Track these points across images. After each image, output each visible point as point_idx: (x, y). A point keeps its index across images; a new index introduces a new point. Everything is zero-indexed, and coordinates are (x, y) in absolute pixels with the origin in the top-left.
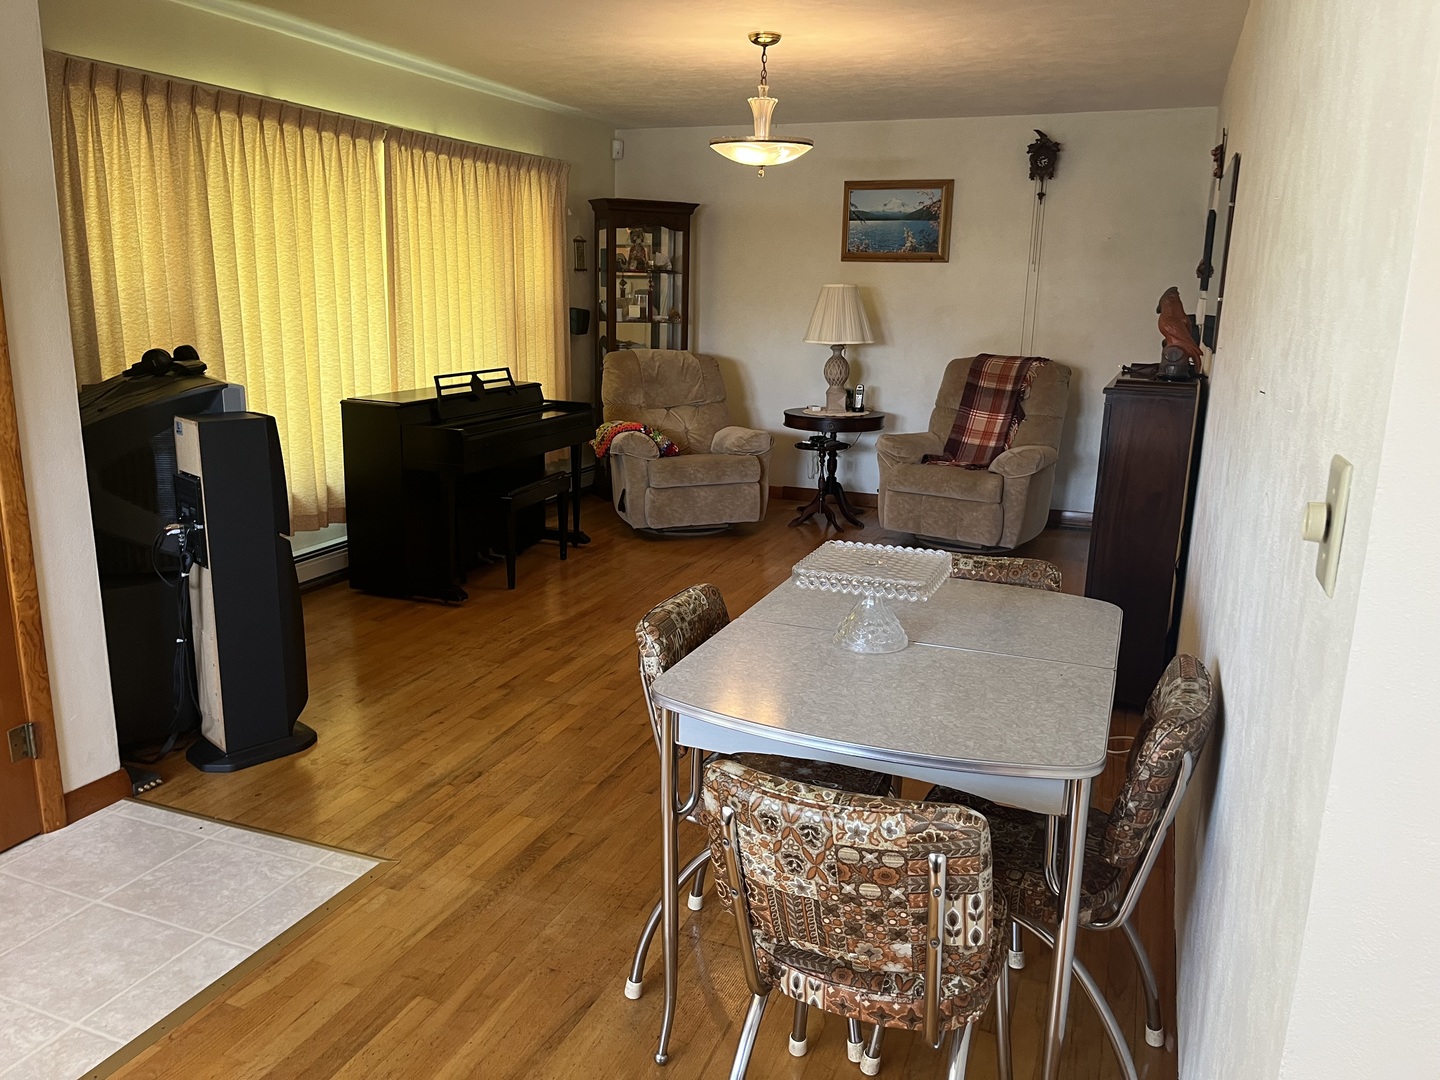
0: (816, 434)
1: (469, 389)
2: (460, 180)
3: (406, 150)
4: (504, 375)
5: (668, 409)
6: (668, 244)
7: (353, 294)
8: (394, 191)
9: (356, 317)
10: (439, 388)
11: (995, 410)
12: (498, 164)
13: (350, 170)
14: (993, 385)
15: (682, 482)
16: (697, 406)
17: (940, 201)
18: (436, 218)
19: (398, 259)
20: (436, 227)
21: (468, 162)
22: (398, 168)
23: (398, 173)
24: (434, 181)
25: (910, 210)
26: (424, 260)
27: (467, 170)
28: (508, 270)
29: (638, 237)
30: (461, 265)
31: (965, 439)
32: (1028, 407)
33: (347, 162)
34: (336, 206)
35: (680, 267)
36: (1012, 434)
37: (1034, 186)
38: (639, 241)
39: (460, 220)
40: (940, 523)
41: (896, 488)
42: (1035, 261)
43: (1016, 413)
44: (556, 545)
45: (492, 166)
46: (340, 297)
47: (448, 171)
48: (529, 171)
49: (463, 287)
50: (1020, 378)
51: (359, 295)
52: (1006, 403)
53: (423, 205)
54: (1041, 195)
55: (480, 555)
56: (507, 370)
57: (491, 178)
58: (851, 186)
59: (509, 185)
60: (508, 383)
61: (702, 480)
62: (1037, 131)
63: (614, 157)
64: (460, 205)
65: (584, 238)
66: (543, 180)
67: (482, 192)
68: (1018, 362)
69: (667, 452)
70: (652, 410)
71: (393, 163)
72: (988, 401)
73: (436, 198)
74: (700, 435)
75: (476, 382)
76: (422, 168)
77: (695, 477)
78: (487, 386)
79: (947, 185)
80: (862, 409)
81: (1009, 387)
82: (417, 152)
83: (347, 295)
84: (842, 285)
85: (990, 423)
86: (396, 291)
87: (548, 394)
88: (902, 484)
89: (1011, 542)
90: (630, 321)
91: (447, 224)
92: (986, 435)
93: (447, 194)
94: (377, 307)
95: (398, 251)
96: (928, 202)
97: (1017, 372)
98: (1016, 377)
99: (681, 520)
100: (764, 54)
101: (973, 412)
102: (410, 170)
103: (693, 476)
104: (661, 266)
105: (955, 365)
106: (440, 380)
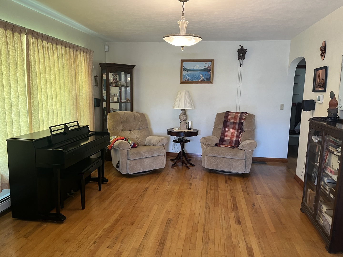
0: (179, 137)
1: (63, 130)
2: (56, 53)
3: (35, 39)
4: (76, 124)
5: (130, 131)
6: (124, 78)
7: (12, 94)
8: (30, 54)
9: (14, 104)
10: (51, 132)
11: (234, 128)
12: (70, 48)
13: (11, 44)
14: (232, 121)
15: (140, 157)
16: (140, 129)
17: (211, 66)
18: (47, 66)
19: (32, 80)
20: (47, 69)
21: (59, 47)
22: (32, 45)
23: (32, 48)
24: (46, 52)
25: (202, 68)
26: (43, 81)
27: (58, 49)
28: (74, 85)
29: (115, 76)
30: (57, 83)
31: (225, 138)
32: (244, 128)
33: (10, 41)
34: (5, 58)
35: (129, 85)
36: (241, 136)
37: (239, 62)
38: (115, 77)
39: (56, 67)
40: (225, 166)
41: (209, 155)
42: (240, 83)
43: (241, 129)
44: (97, 183)
45: (68, 49)
46: (6, 95)
47: (52, 49)
48: (80, 52)
49: (58, 91)
50: (241, 119)
51: (15, 95)
52: (237, 126)
53: (41, 60)
54: (241, 64)
55: (68, 194)
56: (77, 122)
57: (67, 53)
58: (183, 61)
59: (74, 56)
60: (77, 127)
61: (147, 156)
62: (240, 46)
63: (106, 51)
64: (56, 62)
65: (98, 76)
66: (85, 55)
67: (64, 58)
68: (239, 114)
69: (133, 146)
70: (125, 132)
71: (30, 43)
72: (232, 126)
73: (47, 59)
74: (141, 139)
75: (66, 127)
76: (41, 47)
77: (145, 155)
78: (70, 129)
79: (212, 61)
80: (191, 129)
81: (238, 121)
82: (39, 41)
83: (9, 95)
84: (185, 91)
85: (233, 132)
86: (31, 93)
87: (91, 129)
88: (211, 153)
89: (248, 171)
90: (114, 102)
91: (52, 68)
92: (232, 136)
93: (51, 58)
94: (23, 100)
95: (32, 77)
96: (207, 66)
97: (240, 117)
98: (240, 118)
99: (140, 170)
100: (183, 5)
101: (227, 129)
102: (36, 47)
103: (143, 155)
104: (123, 85)
105: (219, 115)
106: (52, 128)
